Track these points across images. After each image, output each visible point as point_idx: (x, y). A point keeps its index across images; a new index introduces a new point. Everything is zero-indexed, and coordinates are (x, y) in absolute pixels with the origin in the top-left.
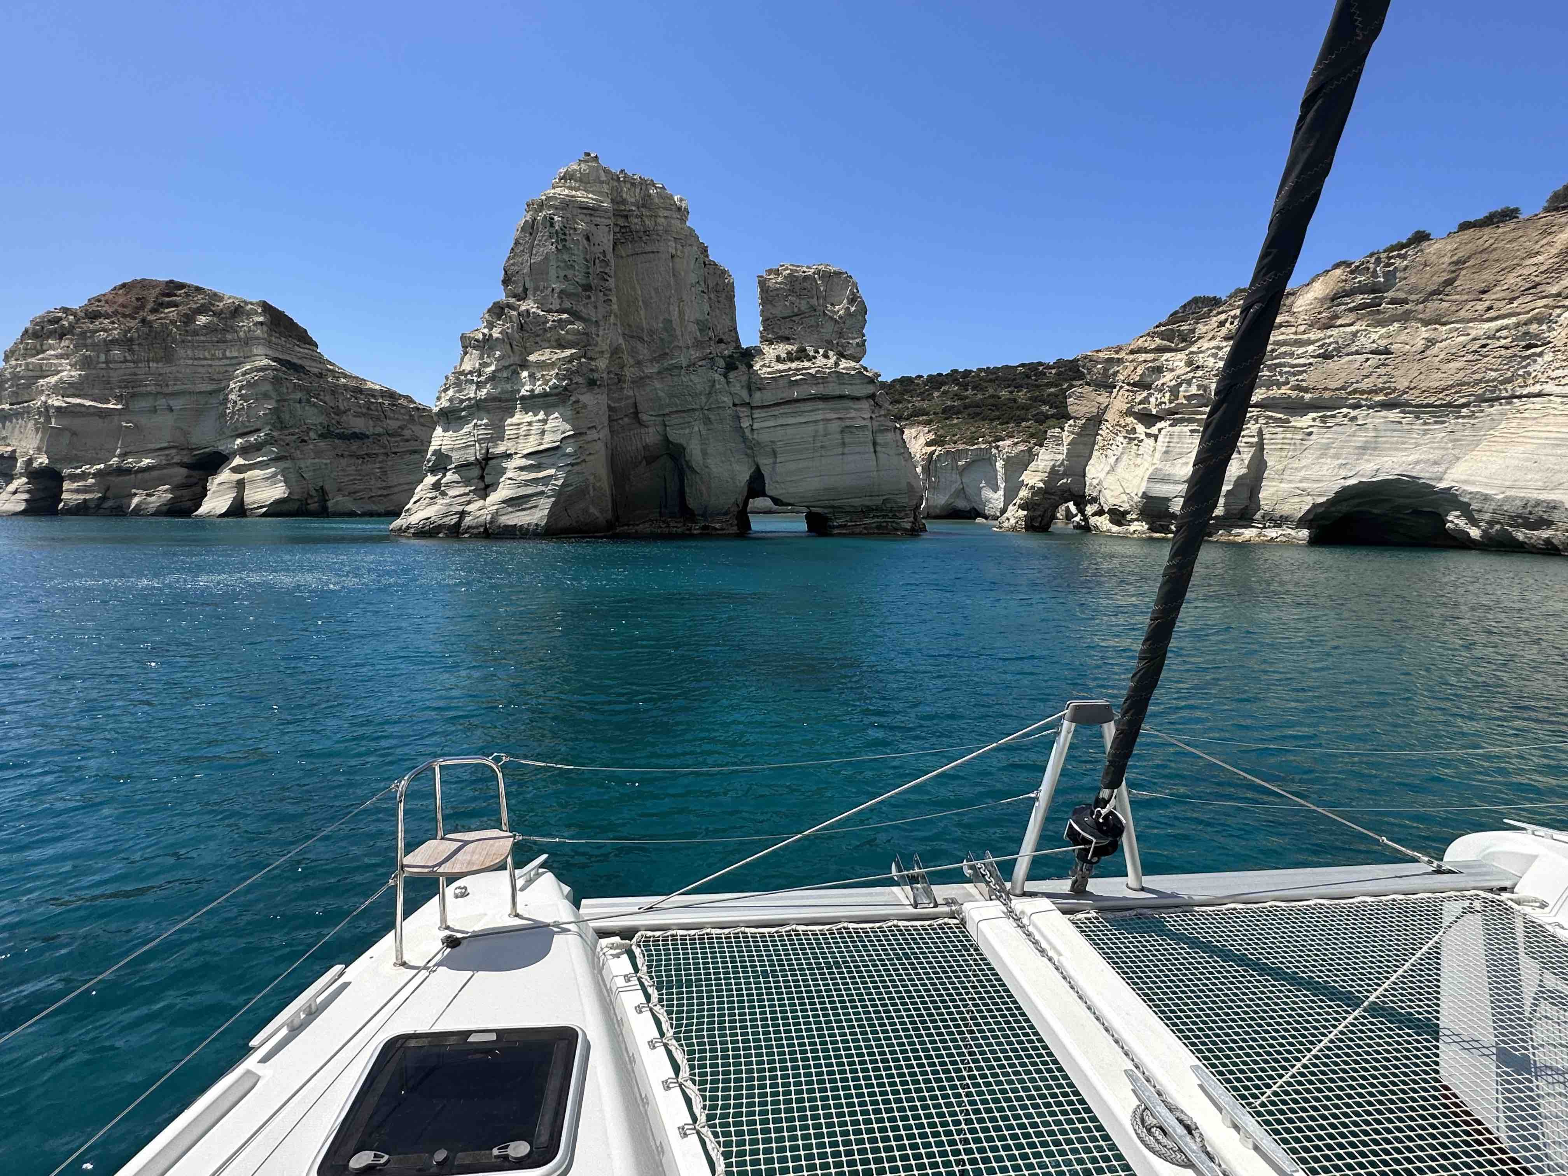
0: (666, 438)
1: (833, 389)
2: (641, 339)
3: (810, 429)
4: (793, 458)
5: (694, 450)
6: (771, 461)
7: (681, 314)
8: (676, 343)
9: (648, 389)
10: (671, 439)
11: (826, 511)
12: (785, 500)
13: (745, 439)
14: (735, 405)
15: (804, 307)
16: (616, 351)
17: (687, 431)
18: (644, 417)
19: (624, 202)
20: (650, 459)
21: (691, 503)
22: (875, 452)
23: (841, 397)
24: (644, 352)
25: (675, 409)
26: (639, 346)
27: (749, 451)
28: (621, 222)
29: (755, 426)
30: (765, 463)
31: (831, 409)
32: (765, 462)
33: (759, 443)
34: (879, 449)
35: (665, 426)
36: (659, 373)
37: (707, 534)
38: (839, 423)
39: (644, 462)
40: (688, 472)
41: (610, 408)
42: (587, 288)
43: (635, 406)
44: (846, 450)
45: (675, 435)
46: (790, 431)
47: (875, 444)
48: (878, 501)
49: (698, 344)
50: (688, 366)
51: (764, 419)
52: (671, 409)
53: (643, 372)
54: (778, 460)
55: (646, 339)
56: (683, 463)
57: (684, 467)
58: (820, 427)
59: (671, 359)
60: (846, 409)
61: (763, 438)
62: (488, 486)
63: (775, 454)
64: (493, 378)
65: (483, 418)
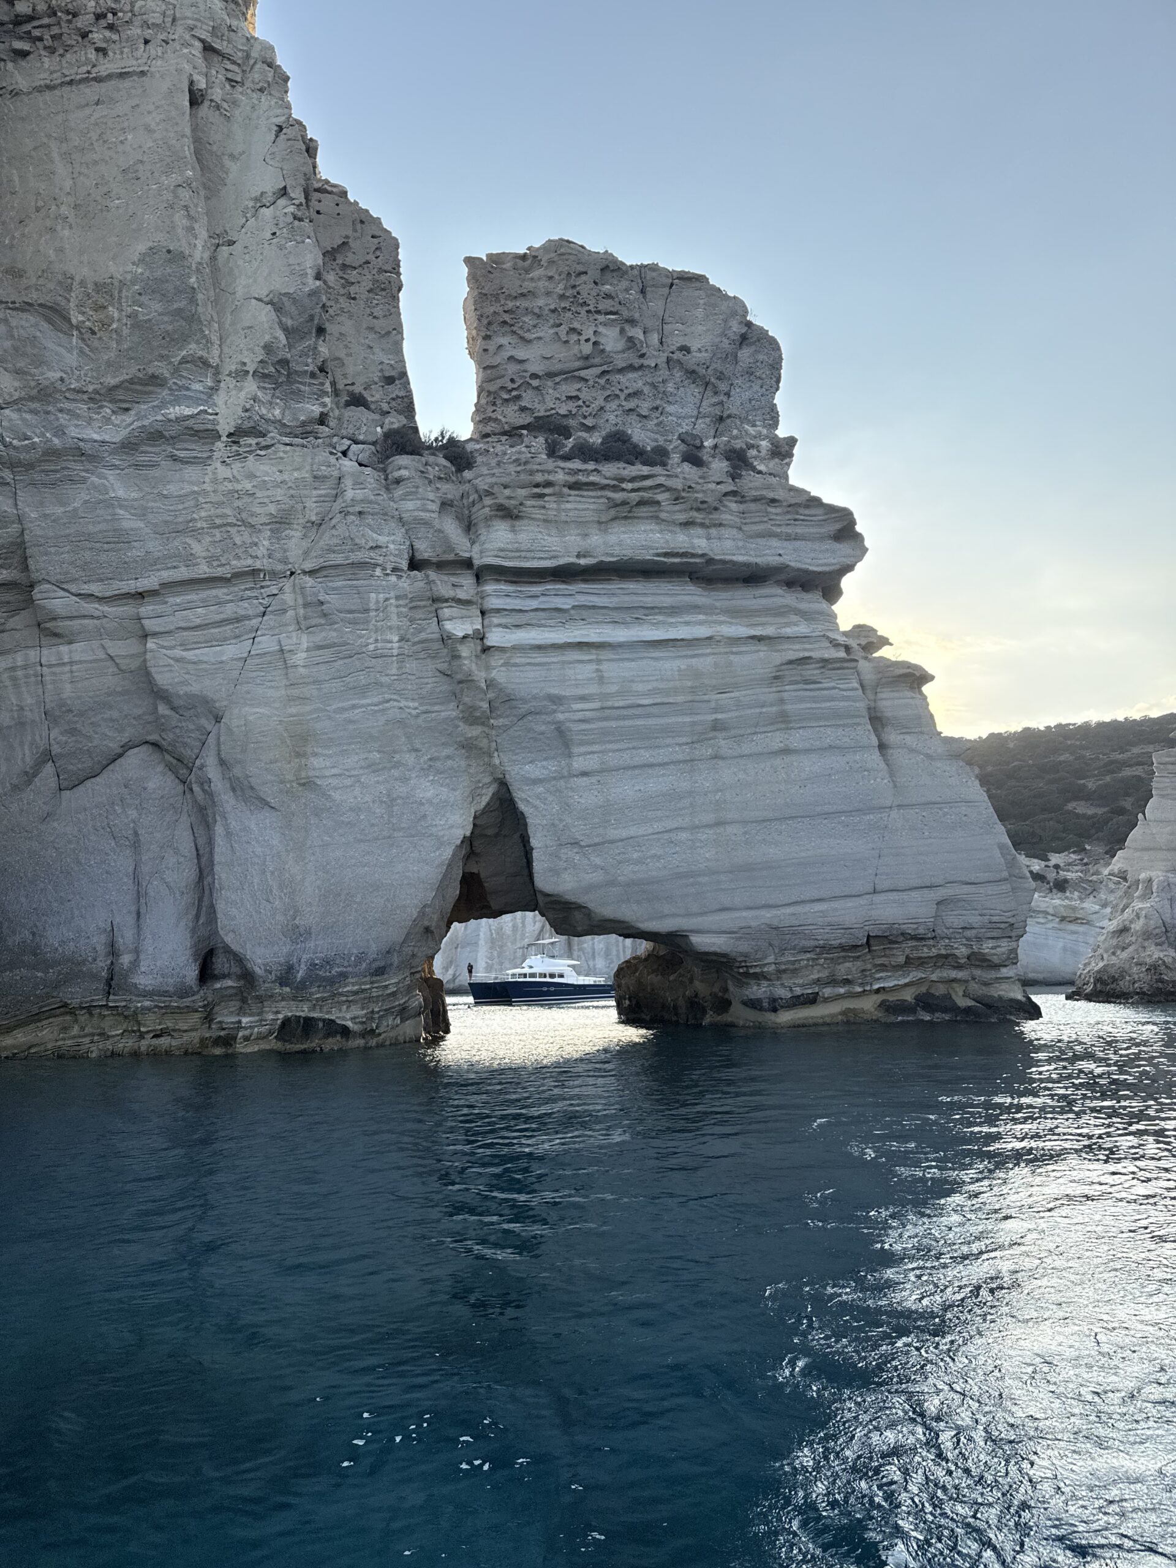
0: (142, 676)
1: (731, 545)
2: (55, 314)
3: (671, 665)
5: (255, 720)
6: (553, 768)
8: (193, 348)
9: (79, 497)
10: (163, 679)
13: (461, 684)
17: (231, 651)
18: (58, 602)
20: (76, 766)
21: (237, 927)
22: (882, 747)
23: (758, 575)
25: (183, 573)
26: (50, 340)
27: (472, 730)
29: (497, 638)
30: (528, 774)
31: (735, 613)
32: (533, 770)
33: (508, 702)
35: (144, 636)
36: (128, 446)
38: (762, 653)
39: (47, 779)
40: (227, 800)
43: (21, 555)
44: (796, 739)
47: (877, 720)
50: (236, 435)
51: (519, 619)
52: (167, 575)
53: (60, 432)
54: (578, 764)
55: (76, 318)
56: (213, 772)
57: (218, 784)
58: (705, 662)
59: (177, 402)
60: (780, 612)
61: (521, 679)
63: (564, 742)
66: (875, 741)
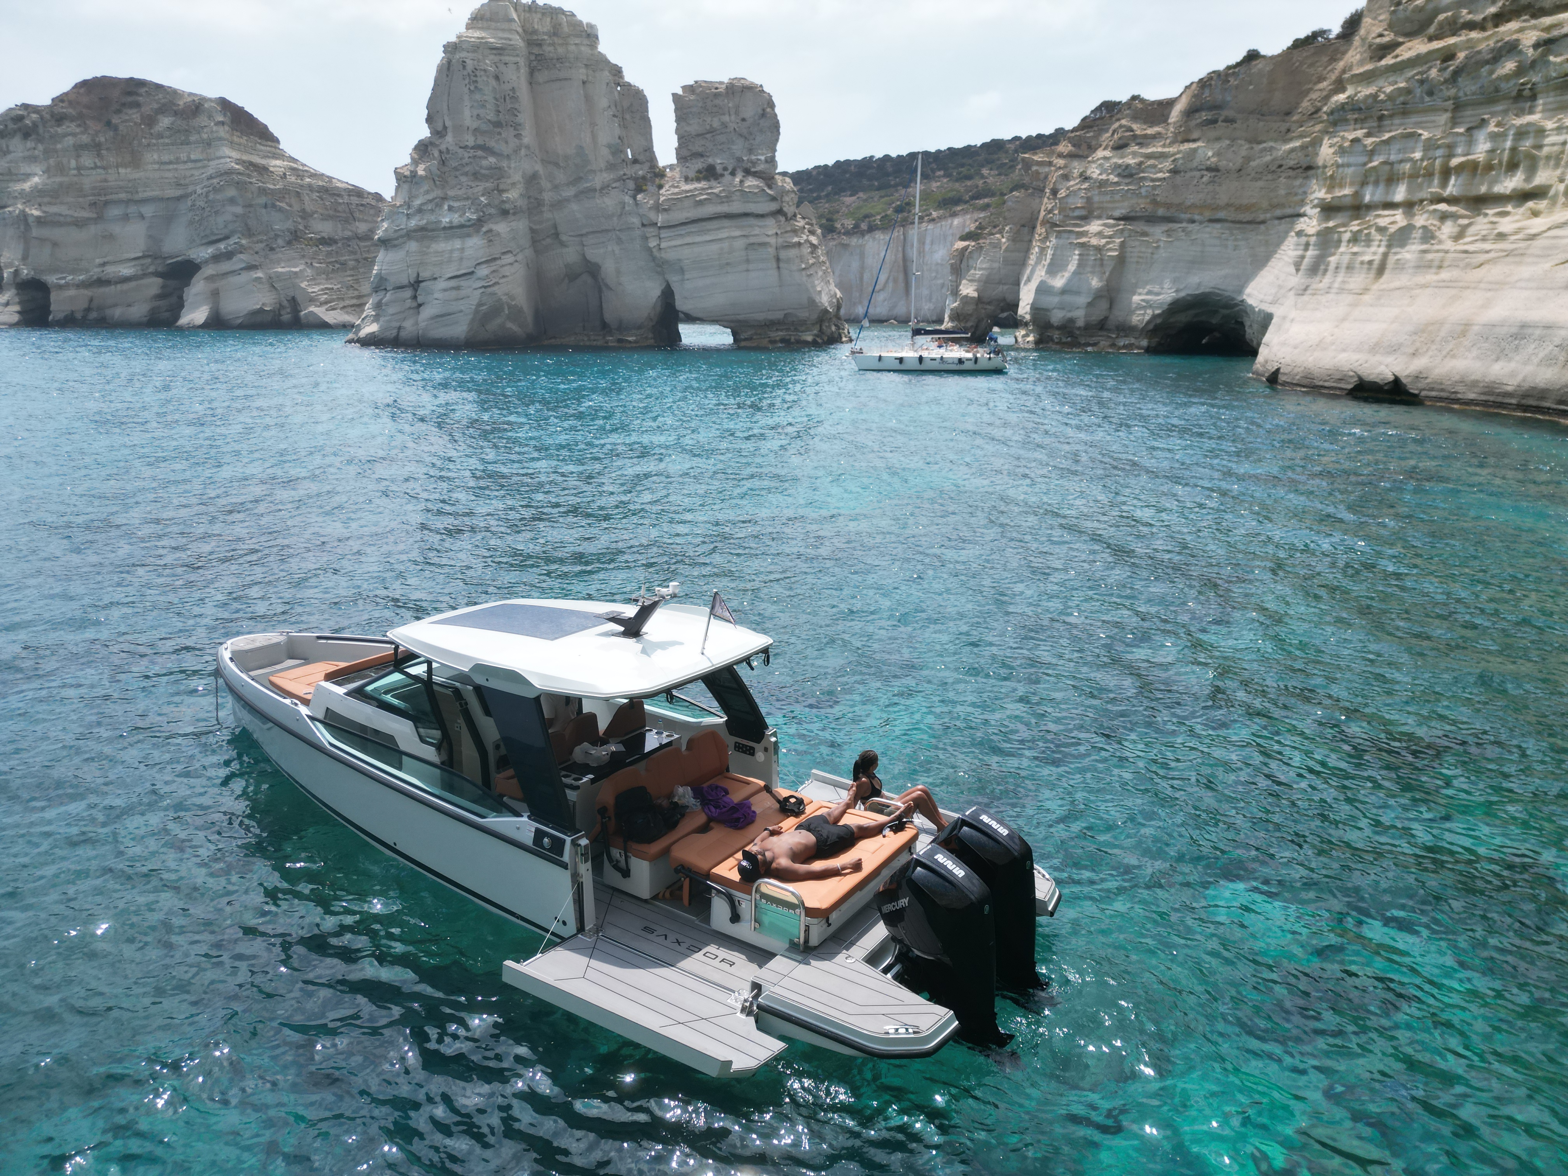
0: (584, 255)
1: (736, 207)
2: (557, 165)
3: (715, 247)
4: (700, 275)
5: (609, 268)
6: (681, 278)
7: (594, 137)
8: (589, 167)
9: (566, 211)
10: (588, 258)
12: (695, 315)
13: (654, 259)
14: (643, 225)
15: (716, 124)
16: (532, 179)
17: (602, 251)
18: (564, 238)
19: (535, 32)
20: (572, 276)
21: (608, 317)
23: (746, 215)
24: (561, 177)
25: (591, 230)
26: (556, 172)
27: (659, 270)
28: (536, 50)
29: (663, 245)
30: (674, 279)
31: (736, 227)
33: (666, 261)
34: (782, 265)
35: (583, 246)
36: (576, 196)
37: (622, 346)
38: (744, 240)
39: (567, 280)
40: (604, 288)
41: (532, 231)
42: (498, 124)
43: (555, 227)
44: (751, 267)
45: (593, 254)
46: (698, 249)
47: (778, 260)
48: (779, 315)
49: (611, 167)
50: (602, 189)
51: (671, 238)
52: (587, 230)
53: (561, 196)
54: (689, 276)
55: (561, 164)
56: (600, 280)
57: (601, 284)
58: (726, 245)
59: (586, 182)
60: (751, 226)
61: (670, 255)
62: (420, 305)
63: (682, 271)
64: (420, 211)
65: (413, 246)
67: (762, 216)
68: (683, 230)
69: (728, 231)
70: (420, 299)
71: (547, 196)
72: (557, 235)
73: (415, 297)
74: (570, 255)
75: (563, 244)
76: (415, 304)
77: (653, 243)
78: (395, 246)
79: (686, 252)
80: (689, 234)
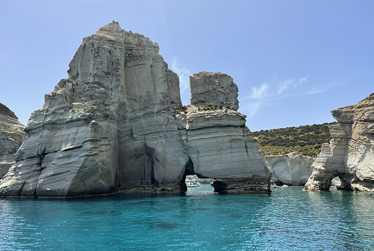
0: (145, 145)
1: (225, 122)
2: (135, 100)
3: (214, 140)
4: (207, 154)
5: (159, 149)
6: (197, 156)
7: (155, 90)
8: (152, 102)
9: (138, 123)
10: (148, 146)
11: (224, 181)
12: (204, 175)
13: (184, 145)
14: (179, 129)
15: (210, 88)
16: (122, 105)
17: (156, 142)
18: (135, 136)
19: (130, 43)
20: (138, 156)
21: (156, 177)
22: (247, 151)
23: (229, 126)
24: (137, 106)
25: (150, 132)
26: (135, 104)
27: (186, 151)
28: (129, 52)
29: (189, 139)
30: (194, 157)
31: (225, 132)
33: (190, 147)
35: (146, 140)
36: (143, 115)
37: (164, 194)
38: (229, 138)
39: (134, 158)
40: (155, 161)
41: (119, 131)
42: (107, 74)
43: (131, 130)
44: (233, 150)
45: (151, 144)
46: (205, 141)
47: (246, 147)
48: (251, 175)
49: (162, 103)
50: (157, 112)
51: (193, 136)
52: (148, 132)
53: (136, 115)
54: (200, 155)
55: (138, 100)
56: (153, 157)
57: (154, 159)
58: (220, 140)
59: (150, 109)
60: (232, 131)
61: (193, 144)
62: (43, 169)
63: (198, 152)
64: (54, 113)
65: (46, 132)
66: (245, 150)
67: (237, 127)
68: (198, 132)
69: (221, 133)
70: (43, 165)
71: (129, 115)
72: (132, 134)
73: (40, 164)
74: (138, 144)
75: (134, 139)
76: (39, 168)
77: (184, 138)
78: (34, 133)
79: (200, 143)
80: (202, 134)
